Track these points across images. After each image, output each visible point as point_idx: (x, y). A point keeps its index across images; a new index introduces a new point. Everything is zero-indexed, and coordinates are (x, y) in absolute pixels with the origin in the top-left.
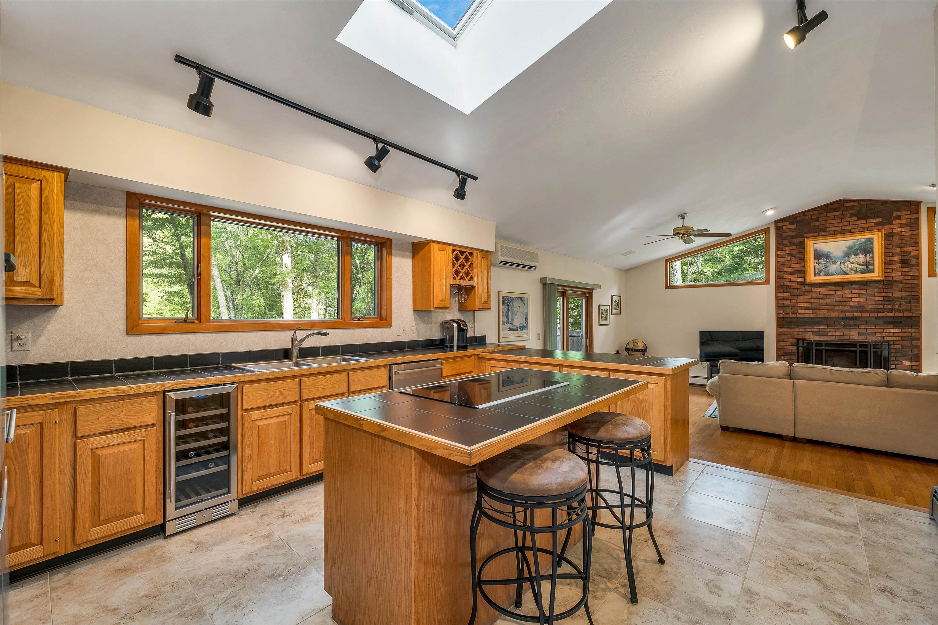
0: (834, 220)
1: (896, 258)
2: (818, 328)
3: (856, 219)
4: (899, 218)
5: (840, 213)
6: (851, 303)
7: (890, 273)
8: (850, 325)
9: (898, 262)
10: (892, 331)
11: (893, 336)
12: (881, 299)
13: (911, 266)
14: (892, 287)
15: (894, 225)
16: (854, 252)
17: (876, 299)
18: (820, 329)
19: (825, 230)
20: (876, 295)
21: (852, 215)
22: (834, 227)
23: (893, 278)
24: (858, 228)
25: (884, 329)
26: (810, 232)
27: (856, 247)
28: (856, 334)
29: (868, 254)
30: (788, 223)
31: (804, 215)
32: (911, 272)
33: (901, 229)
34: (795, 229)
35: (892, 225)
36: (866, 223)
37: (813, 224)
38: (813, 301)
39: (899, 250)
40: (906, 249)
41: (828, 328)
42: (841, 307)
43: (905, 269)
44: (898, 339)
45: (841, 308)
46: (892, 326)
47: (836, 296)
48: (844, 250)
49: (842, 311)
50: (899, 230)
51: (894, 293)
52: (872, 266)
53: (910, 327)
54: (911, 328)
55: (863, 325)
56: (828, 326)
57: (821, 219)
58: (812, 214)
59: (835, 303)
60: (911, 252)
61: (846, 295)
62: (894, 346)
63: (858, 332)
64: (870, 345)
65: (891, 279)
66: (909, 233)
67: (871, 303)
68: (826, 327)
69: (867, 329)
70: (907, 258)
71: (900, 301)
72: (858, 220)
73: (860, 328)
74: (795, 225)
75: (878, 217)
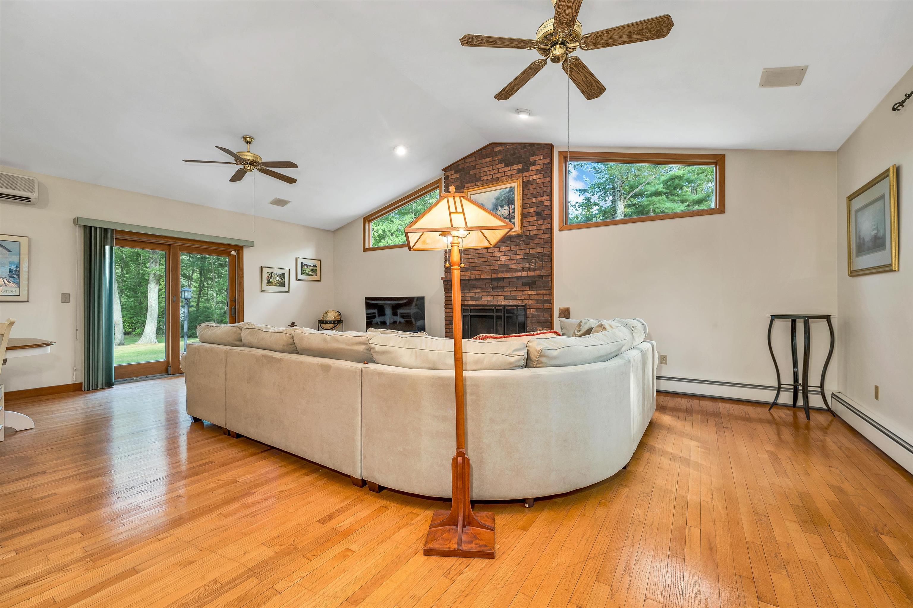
0: (487, 168)
1: (532, 210)
2: (474, 292)
3: (502, 165)
4: (534, 163)
5: (491, 158)
6: (499, 262)
7: (528, 227)
8: (498, 288)
9: (534, 214)
10: (530, 293)
11: (530, 299)
12: (521, 257)
13: (543, 218)
14: (529, 244)
15: (532, 172)
16: (500, 204)
17: (518, 257)
18: (476, 292)
19: (479, 179)
20: (518, 252)
21: (501, 162)
22: (487, 175)
23: (530, 232)
24: (504, 176)
25: (523, 291)
26: (468, 182)
27: (502, 198)
28: (502, 298)
29: (511, 206)
30: (453, 172)
31: (465, 163)
32: (544, 225)
33: (536, 176)
34: (458, 178)
35: (530, 172)
36: (511, 170)
37: (472, 172)
38: (471, 261)
39: (534, 200)
40: (540, 198)
41: (482, 292)
42: (492, 267)
43: (539, 222)
44: (533, 302)
45: (491, 269)
46: (528, 287)
47: (488, 255)
48: (493, 201)
49: (493, 271)
50: (535, 177)
51: (531, 250)
52: (513, 219)
53: (542, 288)
54: (543, 290)
55: (508, 286)
56: (481, 288)
57: (477, 167)
58: (470, 161)
59: (487, 263)
60: (543, 202)
61: (495, 253)
62: (530, 310)
63: (504, 295)
64: (504, 309)
65: (528, 233)
66: (542, 181)
67: (513, 262)
68: (480, 291)
69: (510, 291)
70: (540, 209)
71: (535, 259)
72: (505, 167)
73: (505, 291)
74: (458, 174)
75: (519, 163)
